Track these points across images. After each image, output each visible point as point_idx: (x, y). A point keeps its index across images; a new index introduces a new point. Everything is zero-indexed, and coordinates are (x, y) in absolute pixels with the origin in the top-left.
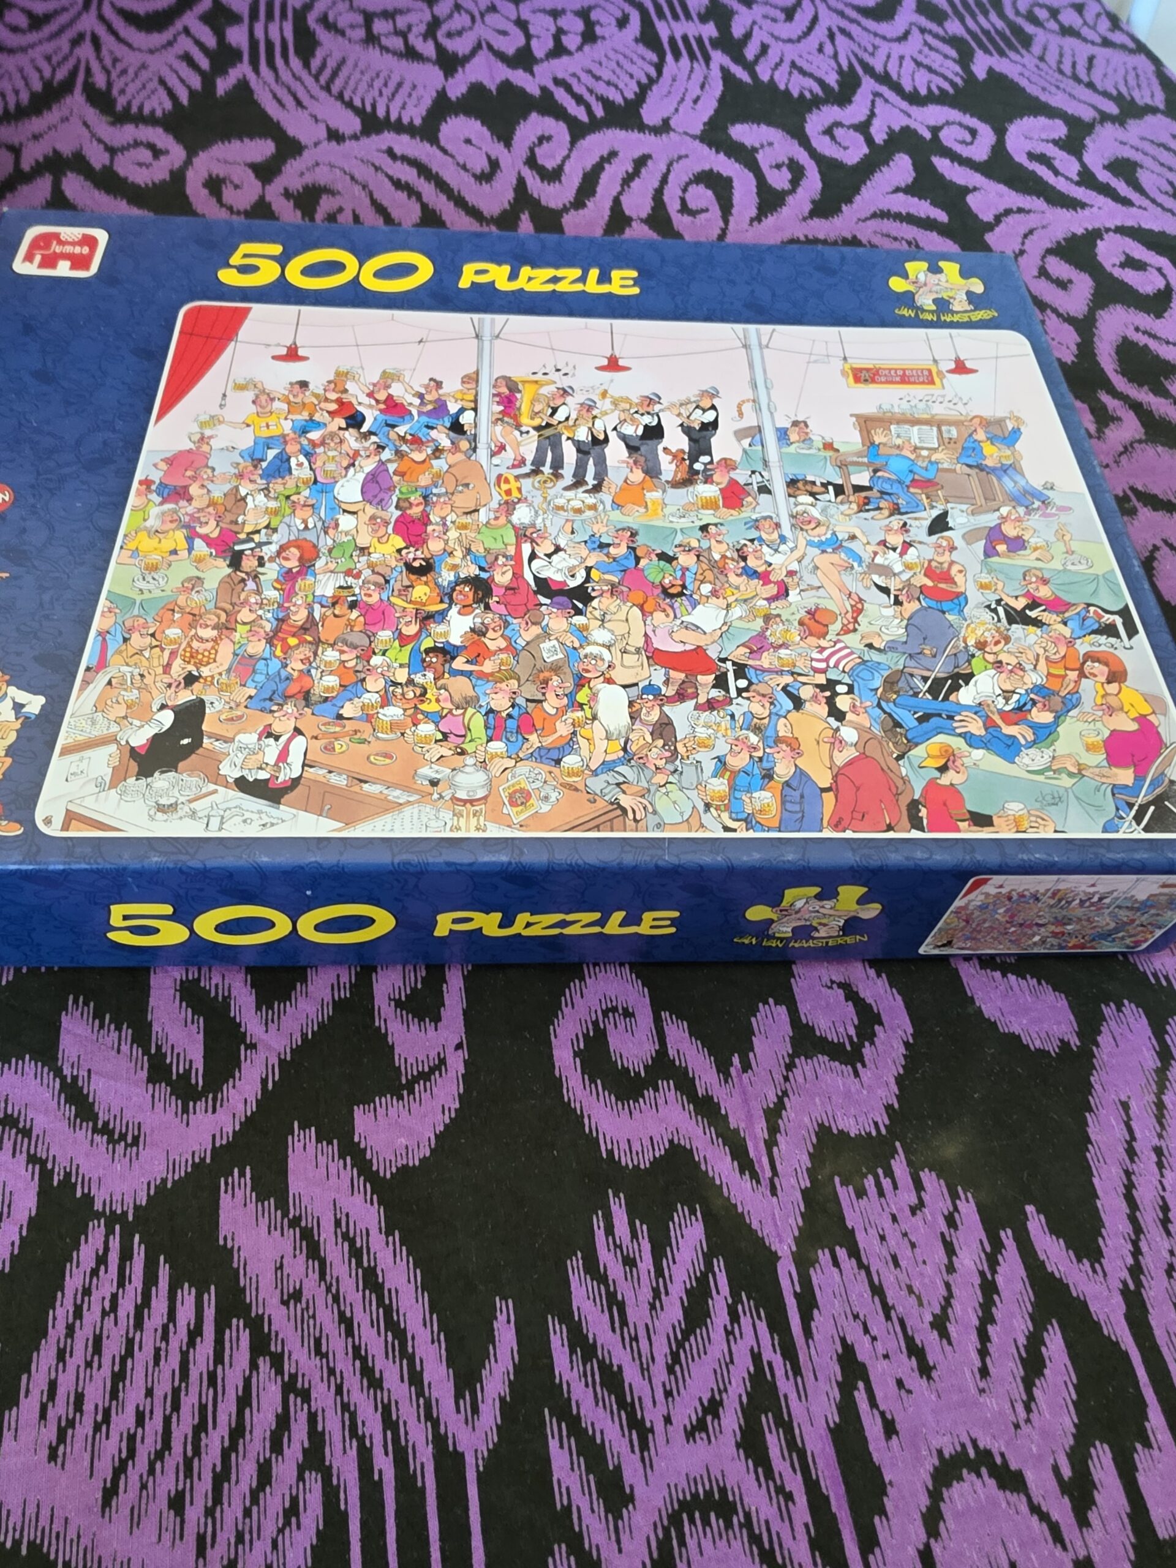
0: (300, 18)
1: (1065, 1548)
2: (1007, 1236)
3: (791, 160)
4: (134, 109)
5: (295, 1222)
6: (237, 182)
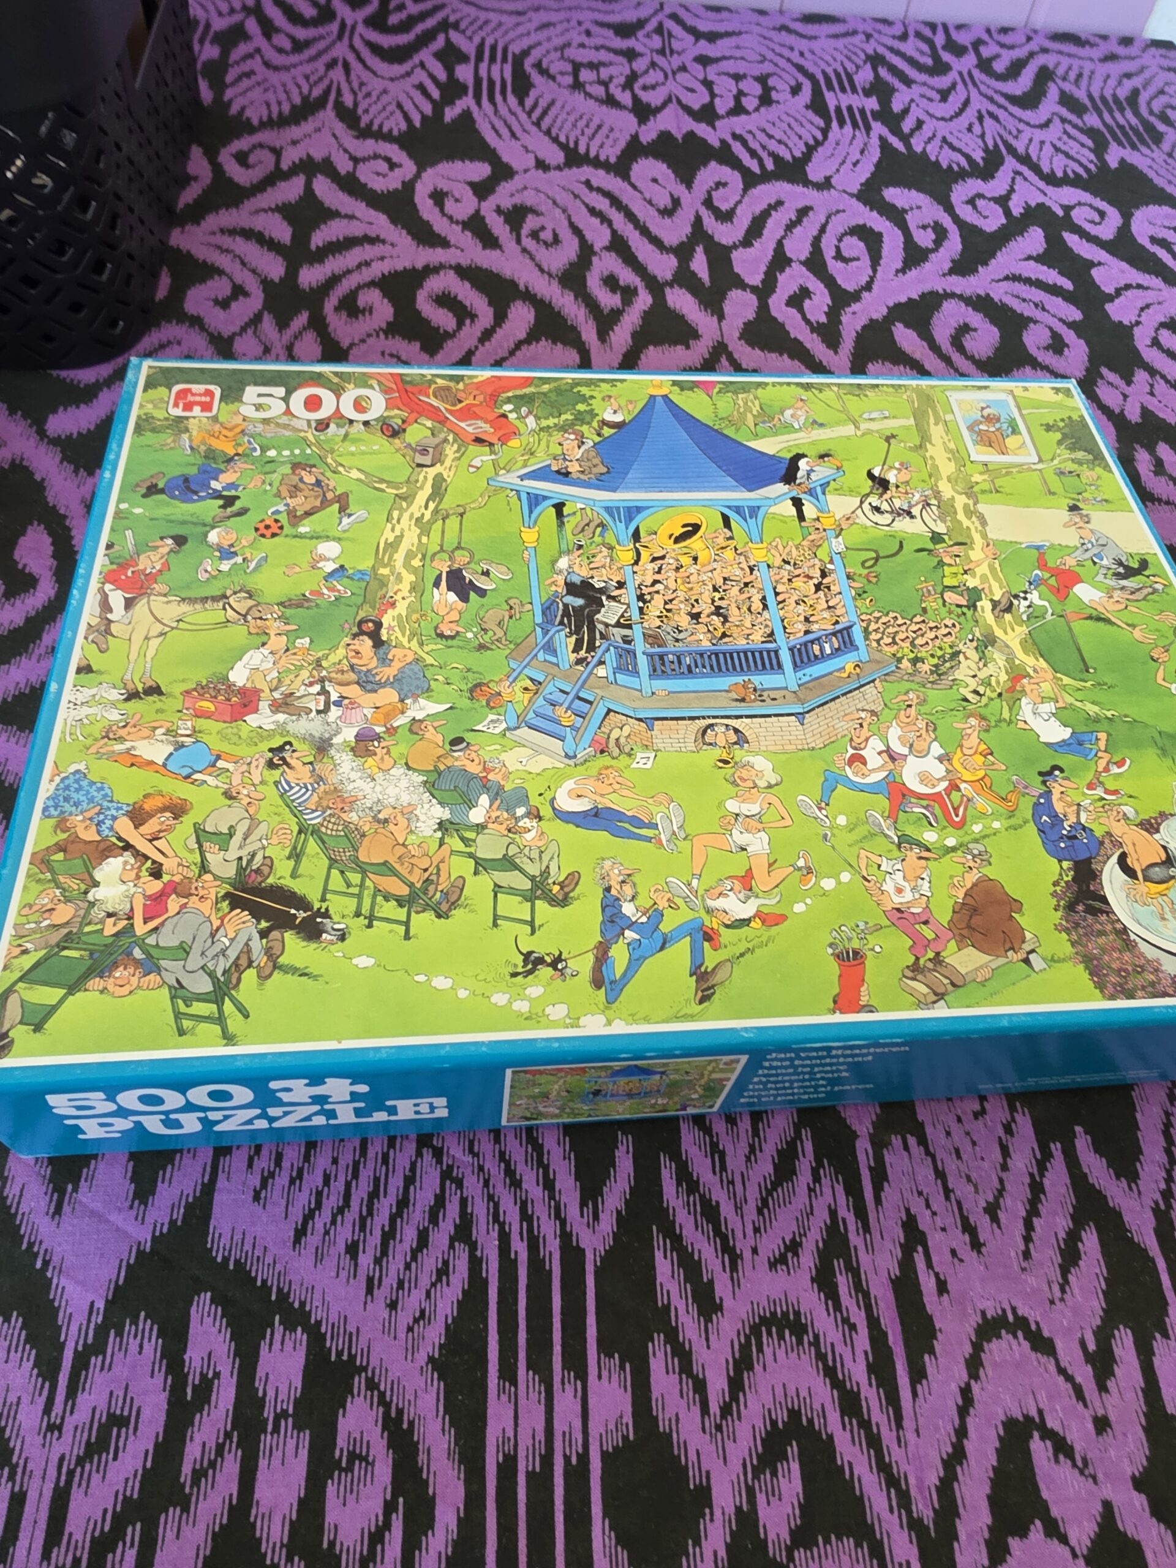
0: (518, 62)
1: (1086, 1406)
2: (1056, 1148)
3: (936, 223)
4: (375, 127)
6: (457, 196)
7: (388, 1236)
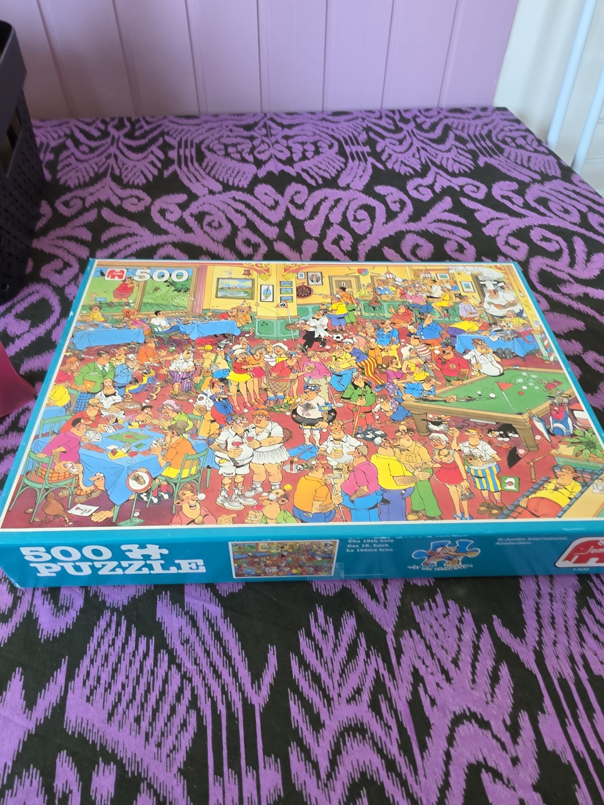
0: (198, 147)
1: (507, 752)
2: (484, 627)
3: (400, 200)
4: (131, 183)
5: (187, 613)
6: (172, 210)
7: (155, 711)
